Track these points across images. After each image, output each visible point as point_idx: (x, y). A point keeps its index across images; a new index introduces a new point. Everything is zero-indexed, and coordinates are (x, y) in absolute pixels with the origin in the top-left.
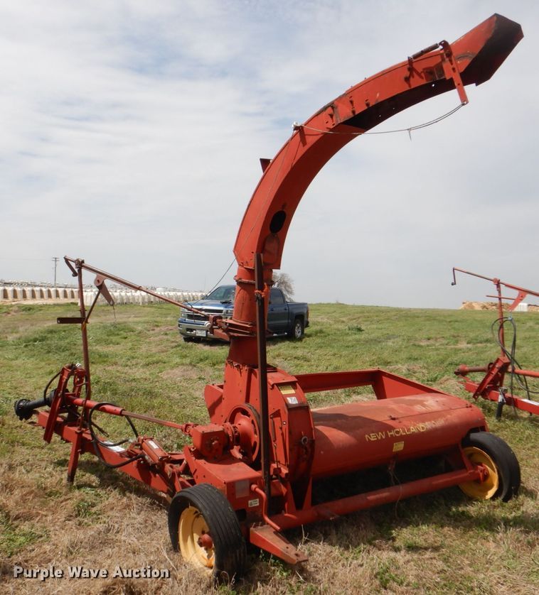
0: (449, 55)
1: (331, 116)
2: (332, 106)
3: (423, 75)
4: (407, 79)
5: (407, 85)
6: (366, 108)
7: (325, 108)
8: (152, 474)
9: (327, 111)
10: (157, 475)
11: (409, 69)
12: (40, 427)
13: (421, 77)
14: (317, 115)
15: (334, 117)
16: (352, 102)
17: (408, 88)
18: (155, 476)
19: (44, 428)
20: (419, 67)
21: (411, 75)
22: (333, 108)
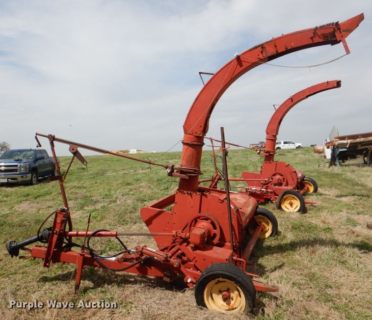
0: (339, 29)
1: (262, 52)
2: (262, 46)
3: (321, 37)
4: (312, 38)
5: (311, 41)
6: (285, 50)
7: (256, 47)
8: (148, 268)
9: (257, 49)
10: (152, 267)
11: (314, 33)
12: (41, 259)
13: (321, 38)
14: (250, 50)
15: (264, 53)
16: (275, 46)
17: (312, 42)
18: (151, 269)
19: (43, 259)
20: (319, 33)
21: (314, 36)
22: (262, 48)
